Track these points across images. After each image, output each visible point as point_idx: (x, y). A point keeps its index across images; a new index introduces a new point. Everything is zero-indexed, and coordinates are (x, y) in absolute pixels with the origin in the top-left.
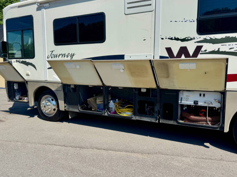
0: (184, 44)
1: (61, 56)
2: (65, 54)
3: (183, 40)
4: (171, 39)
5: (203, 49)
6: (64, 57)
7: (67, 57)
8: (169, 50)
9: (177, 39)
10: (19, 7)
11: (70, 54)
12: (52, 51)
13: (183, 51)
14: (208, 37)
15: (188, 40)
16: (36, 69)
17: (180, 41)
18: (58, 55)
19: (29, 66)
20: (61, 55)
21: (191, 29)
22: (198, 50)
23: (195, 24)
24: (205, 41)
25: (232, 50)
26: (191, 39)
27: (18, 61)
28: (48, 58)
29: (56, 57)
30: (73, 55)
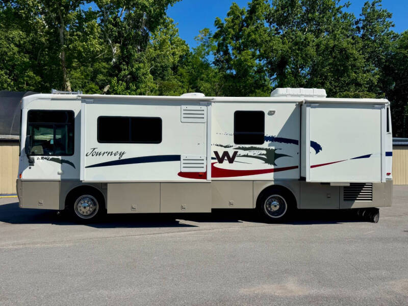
0: (226, 149)
1: (106, 154)
2: (112, 152)
3: (226, 147)
4: (218, 145)
5: (238, 154)
7: (115, 155)
8: (216, 153)
9: (222, 146)
10: (53, 99)
12: (94, 149)
13: (226, 154)
14: (241, 146)
15: (228, 147)
16: (74, 167)
17: (223, 148)
18: (102, 153)
19: (63, 164)
20: (107, 153)
21: (230, 140)
22: (235, 153)
24: (239, 148)
25: (254, 155)
26: (231, 147)
28: (87, 155)
29: (100, 154)
30: (123, 154)
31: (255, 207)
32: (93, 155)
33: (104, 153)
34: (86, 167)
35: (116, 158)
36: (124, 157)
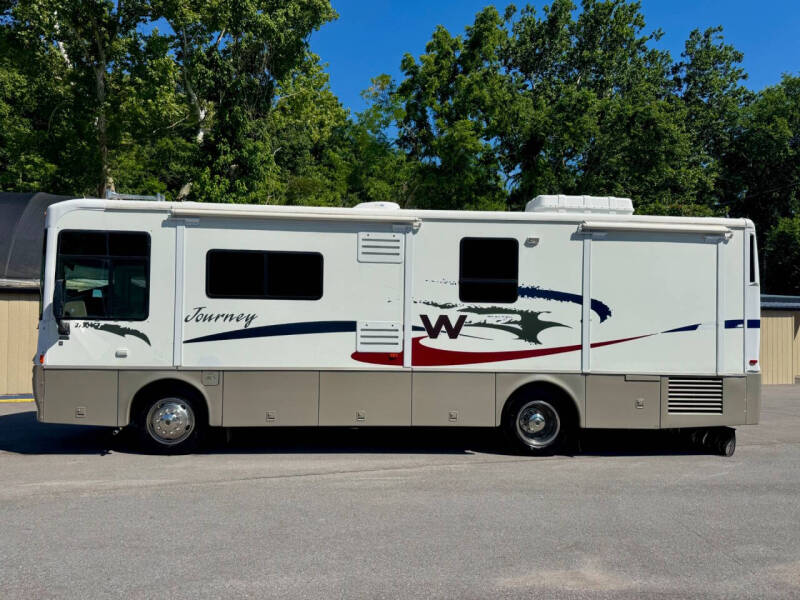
0: (444, 312)
1: (221, 319)
2: (232, 316)
3: (444, 307)
4: (428, 304)
5: (467, 320)
6: (231, 319)
7: (238, 320)
8: (425, 318)
9: (435, 305)
10: (108, 210)
11: (246, 315)
12: (200, 309)
13: (443, 320)
14: (473, 305)
15: (449, 307)
16: (149, 343)
17: (438, 308)
18: (215, 316)
19: (126, 336)
20: (223, 316)
21: (452, 294)
22: (462, 319)
23: (457, 288)
24: (469, 310)
25: (499, 323)
26: (453, 306)
27: (92, 325)
28: (186, 320)
29: (210, 319)
30: (252, 318)
31: (498, 424)
32: (197, 320)
33: (218, 317)
34: (185, 342)
35: (240, 326)
36: (254, 325)
